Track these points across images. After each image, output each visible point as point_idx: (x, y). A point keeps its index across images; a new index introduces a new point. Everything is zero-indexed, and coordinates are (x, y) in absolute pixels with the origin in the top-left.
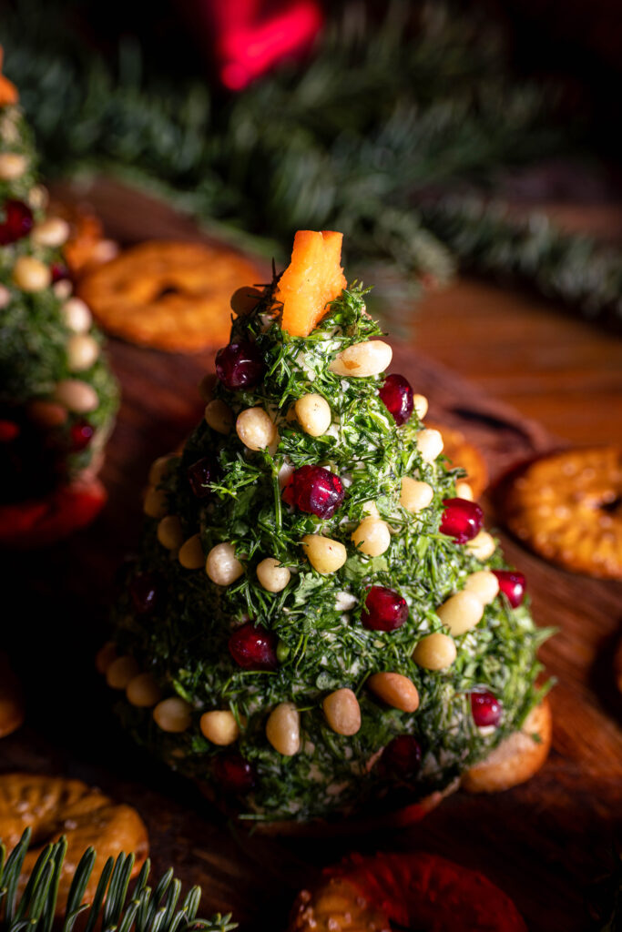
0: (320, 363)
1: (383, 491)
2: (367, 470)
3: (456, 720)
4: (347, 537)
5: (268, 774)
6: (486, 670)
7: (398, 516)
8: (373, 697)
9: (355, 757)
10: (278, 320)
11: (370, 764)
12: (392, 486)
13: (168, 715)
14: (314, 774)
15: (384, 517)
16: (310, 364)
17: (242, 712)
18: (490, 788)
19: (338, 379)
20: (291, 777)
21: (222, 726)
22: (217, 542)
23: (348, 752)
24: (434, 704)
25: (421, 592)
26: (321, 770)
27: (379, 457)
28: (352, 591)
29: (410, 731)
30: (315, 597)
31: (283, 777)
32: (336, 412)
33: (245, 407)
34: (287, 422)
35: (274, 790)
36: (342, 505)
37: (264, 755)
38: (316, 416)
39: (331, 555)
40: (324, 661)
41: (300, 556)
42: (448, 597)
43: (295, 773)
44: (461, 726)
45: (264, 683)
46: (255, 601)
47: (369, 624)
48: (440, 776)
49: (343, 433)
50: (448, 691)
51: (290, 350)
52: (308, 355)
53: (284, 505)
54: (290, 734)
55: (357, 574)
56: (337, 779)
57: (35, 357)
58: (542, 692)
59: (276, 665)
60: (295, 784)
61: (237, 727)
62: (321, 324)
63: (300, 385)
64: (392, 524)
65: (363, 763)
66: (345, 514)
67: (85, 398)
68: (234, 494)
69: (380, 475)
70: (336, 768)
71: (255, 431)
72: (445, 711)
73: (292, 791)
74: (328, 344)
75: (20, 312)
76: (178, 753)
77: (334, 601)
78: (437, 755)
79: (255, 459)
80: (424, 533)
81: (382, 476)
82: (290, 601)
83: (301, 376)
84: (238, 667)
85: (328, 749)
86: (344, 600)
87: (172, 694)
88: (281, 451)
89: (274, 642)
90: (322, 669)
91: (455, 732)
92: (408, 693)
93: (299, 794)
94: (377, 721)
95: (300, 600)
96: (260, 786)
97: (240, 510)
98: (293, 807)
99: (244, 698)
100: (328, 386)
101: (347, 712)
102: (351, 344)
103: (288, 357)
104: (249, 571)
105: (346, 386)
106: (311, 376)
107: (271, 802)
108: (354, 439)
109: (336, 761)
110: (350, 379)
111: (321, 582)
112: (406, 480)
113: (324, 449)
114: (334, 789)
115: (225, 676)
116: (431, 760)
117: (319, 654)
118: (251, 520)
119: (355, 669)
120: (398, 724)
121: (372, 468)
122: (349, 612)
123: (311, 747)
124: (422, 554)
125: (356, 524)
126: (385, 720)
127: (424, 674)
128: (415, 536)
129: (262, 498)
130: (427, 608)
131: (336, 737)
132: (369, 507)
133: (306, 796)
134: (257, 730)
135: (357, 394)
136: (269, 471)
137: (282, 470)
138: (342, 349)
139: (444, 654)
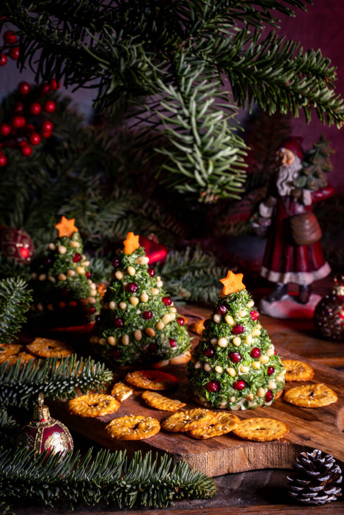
0: (132, 259)
1: (147, 289)
2: (143, 284)
3: (166, 343)
4: (139, 298)
5: (123, 351)
6: (173, 334)
7: (150, 295)
8: (145, 333)
9: (141, 346)
10: (124, 252)
11: (145, 348)
12: (149, 288)
13: (102, 341)
14: (133, 351)
15: (147, 294)
16: (131, 260)
17: (117, 337)
18: (175, 364)
19: (137, 265)
20: (127, 352)
21: (112, 340)
22: (112, 300)
23: (140, 345)
24: (159, 337)
25: (157, 313)
26: (134, 349)
27: (146, 281)
28: (141, 310)
29: (154, 343)
30: (133, 310)
31: (126, 352)
32: (137, 271)
33: (117, 270)
34: (126, 272)
35: (124, 355)
36: (137, 291)
37: (121, 347)
38: (132, 271)
39: (135, 301)
40: (134, 325)
41: (129, 301)
42: (163, 316)
43: (129, 351)
44: (166, 344)
45: (122, 331)
46: (119, 312)
47: (144, 318)
48: (162, 355)
49: (139, 276)
50: (163, 336)
51: (126, 257)
52: (130, 258)
53: (126, 291)
54: (126, 340)
55: (142, 307)
56: (138, 352)
57: (82, 290)
58: (189, 348)
59: (124, 326)
60: (129, 354)
61: (116, 341)
62: (133, 252)
63: (128, 264)
64: (149, 296)
65: (143, 348)
66: (138, 293)
67: (93, 301)
68: (115, 290)
69: (146, 285)
70: (138, 349)
71: (119, 275)
72: (162, 340)
73: (128, 355)
74: (135, 256)
75: (78, 279)
76: (105, 352)
77: (136, 312)
78: (161, 350)
79: (120, 282)
80: (157, 301)
81: (147, 285)
82: (126, 311)
83: (128, 262)
84: (116, 328)
85: (135, 344)
86: (139, 312)
87: (103, 337)
88: (125, 279)
89: (124, 321)
90: (134, 327)
91: (165, 345)
92: (153, 332)
93: (129, 356)
94: (146, 339)
95: (129, 311)
96: (121, 355)
97: (117, 293)
98: (128, 359)
99: (117, 334)
100: (135, 265)
101: (139, 335)
102: (140, 257)
103: (126, 258)
104: (118, 306)
105: (139, 265)
106: (131, 262)
107: (123, 358)
108: (141, 277)
109: (137, 347)
110: (140, 265)
111: (133, 307)
112: (153, 289)
113: (133, 278)
114: (137, 355)
115: (113, 331)
116: (159, 351)
117: (133, 323)
118: (119, 295)
119: (141, 327)
120: (151, 340)
121: (145, 284)
122: (140, 315)
123: (131, 344)
124: (157, 305)
125: (141, 295)
126: (148, 339)
127: (157, 330)
128: (155, 300)
129: (121, 290)
130: (158, 317)
131: (137, 341)
132: (144, 291)
133: (131, 356)
134: (120, 341)
135: (142, 267)
136: (122, 284)
137: (125, 284)
138: (138, 258)
139: (161, 326)
